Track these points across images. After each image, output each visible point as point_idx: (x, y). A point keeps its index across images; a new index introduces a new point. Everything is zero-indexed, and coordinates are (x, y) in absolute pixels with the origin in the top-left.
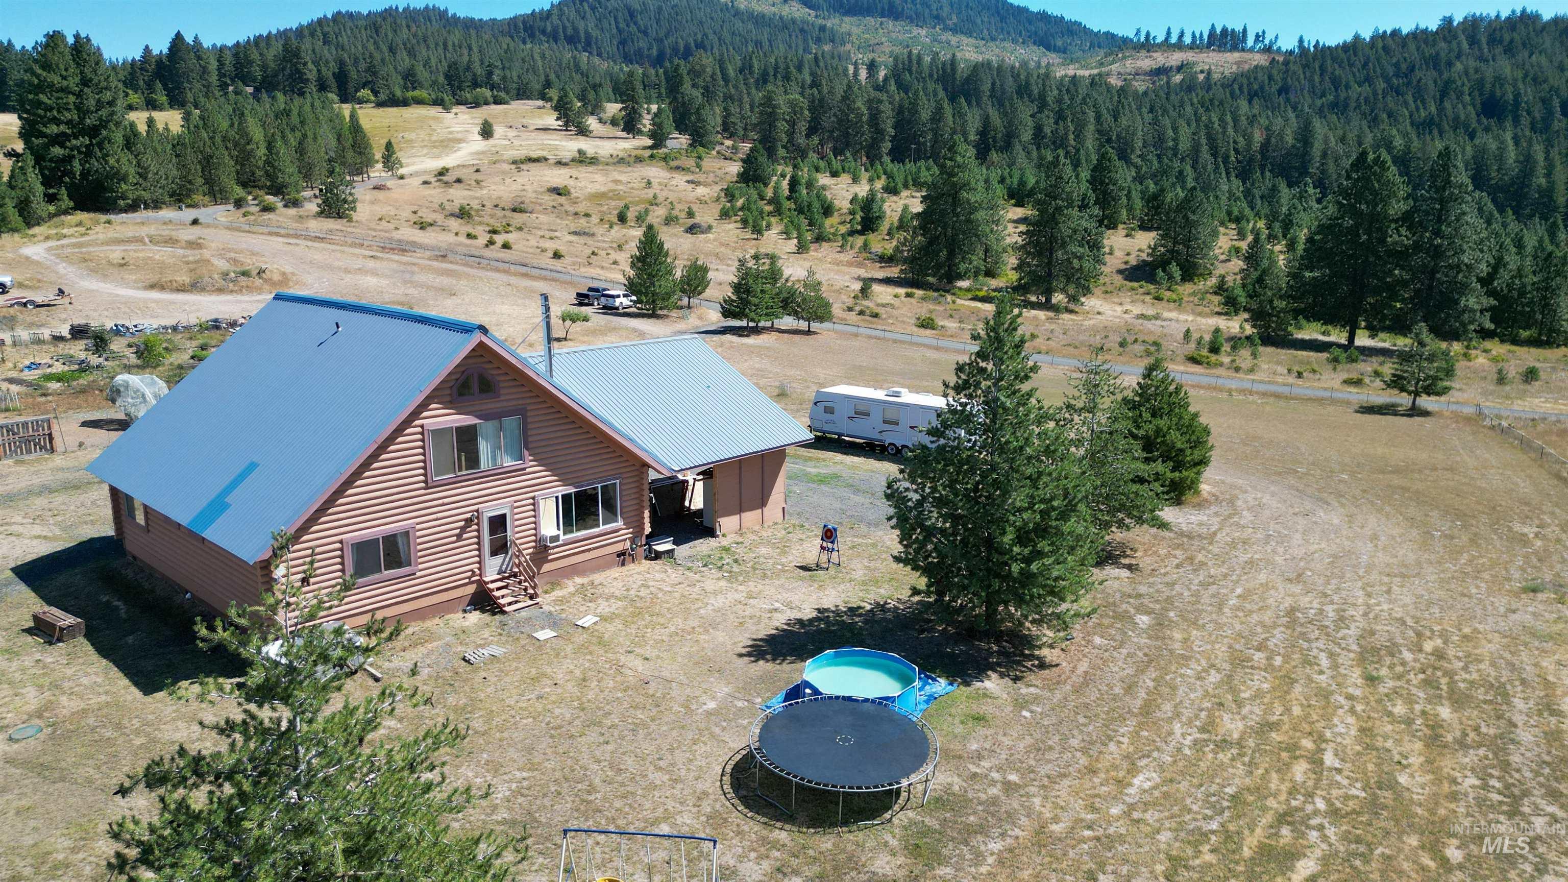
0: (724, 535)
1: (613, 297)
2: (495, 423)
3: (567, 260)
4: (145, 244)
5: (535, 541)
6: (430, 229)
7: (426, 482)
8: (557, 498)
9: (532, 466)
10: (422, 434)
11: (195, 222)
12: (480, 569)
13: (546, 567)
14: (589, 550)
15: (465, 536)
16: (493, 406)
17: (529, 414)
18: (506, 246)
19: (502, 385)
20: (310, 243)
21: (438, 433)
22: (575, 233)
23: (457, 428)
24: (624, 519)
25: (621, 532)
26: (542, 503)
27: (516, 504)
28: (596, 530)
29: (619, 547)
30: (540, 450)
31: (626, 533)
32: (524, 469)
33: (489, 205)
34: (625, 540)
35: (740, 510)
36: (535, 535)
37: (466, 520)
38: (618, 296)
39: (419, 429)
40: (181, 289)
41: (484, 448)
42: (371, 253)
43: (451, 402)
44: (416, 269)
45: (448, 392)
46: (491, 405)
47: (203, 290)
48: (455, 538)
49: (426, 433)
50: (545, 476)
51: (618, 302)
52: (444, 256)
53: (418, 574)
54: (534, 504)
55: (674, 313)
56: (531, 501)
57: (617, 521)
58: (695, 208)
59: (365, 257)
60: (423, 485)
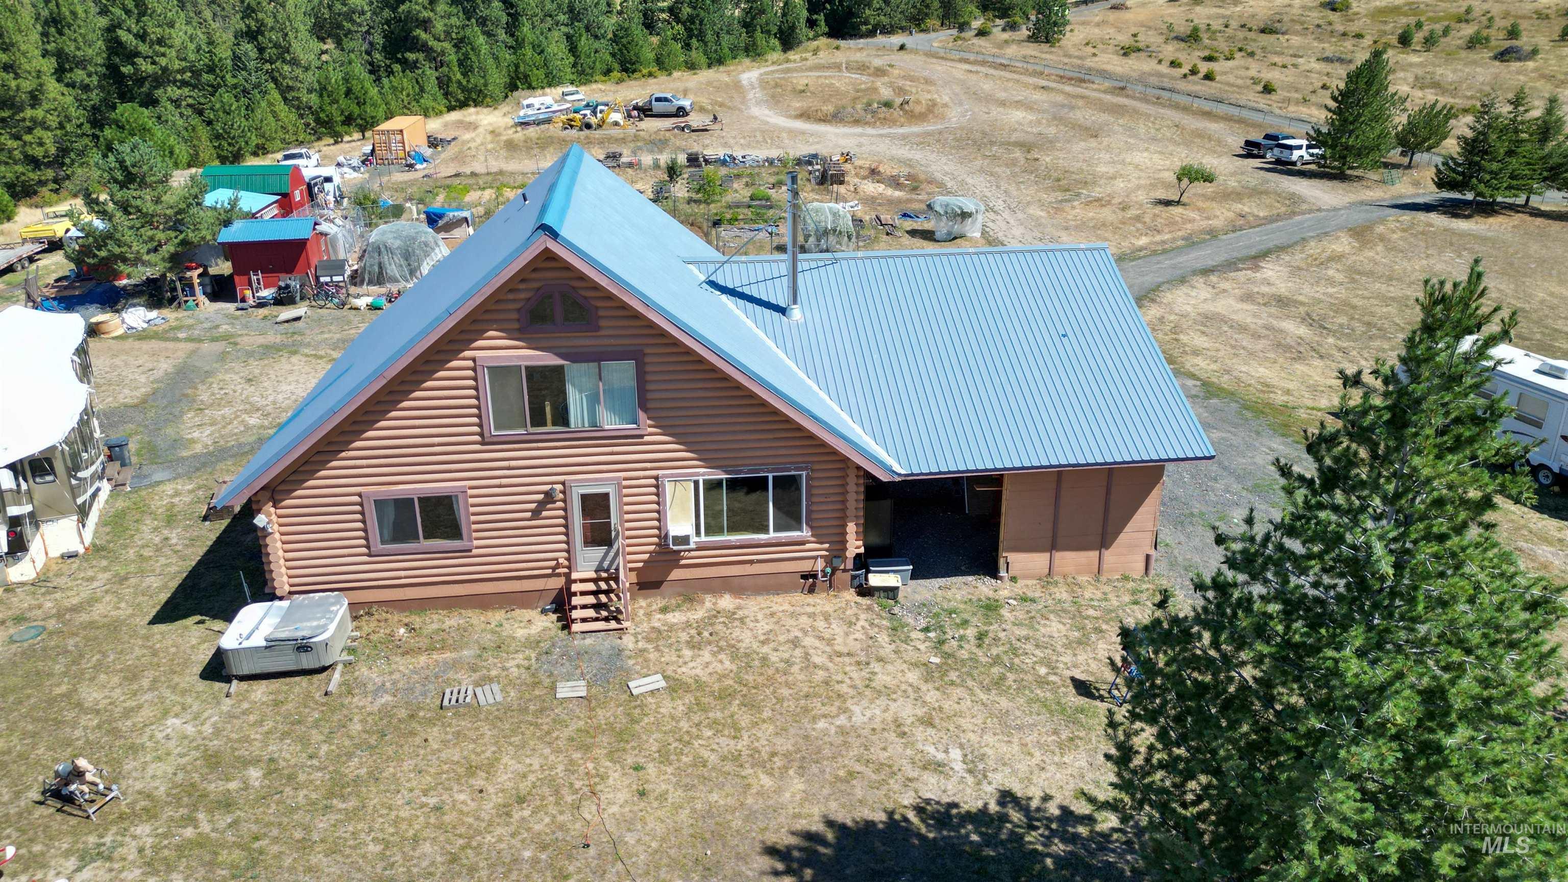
0: (1013, 579)
1: (1290, 148)
2: (593, 366)
3: (1281, 94)
4: (840, 70)
5: (659, 537)
6: (1133, 55)
7: (481, 434)
8: (696, 483)
9: (653, 435)
10: (474, 369)
11: (902, 47)
12: (568, 559)
13: (676, 574)
14: (751, 562)
15: (545, 513)
16: (587, 342)
17: (647, 359)
18: (1209, 77)
19: (601, 313)
20: (992, 71)
21: (499, 373)
22: (1327, 60)
23: (527, 368)
24: (812, 528)
25: (808, 546)
26: (669, 487)
27: (625, 483)
28: (761, 537)
29: (806, 566)
30: (664, 414)
31: (820, 550)
32: (642, 436)
33: (1234, 24)
34: (816, 558)
35: (1053, 545)
36: (659, 528)
37: (547, 494)
38: (1300, 147)
39: (470, 363)
40: (824, 120)
41: (576, 401)
42: (1044, 83)
43: (520, 330)
44: (1080, 103)
45: (515, 316)
46: (583, 341)
47: (841, 121)
48: (529, 514)
49: (479, 369)
50: (674, 450)
51: (1296, 154)
52: (1123, 89)
53: (475, 552)
54: (657, 487)
55: (1373, 175)
56: (653, 481)
57: (800, 529)
58: (1524, 25)
59: (1036, 87)
60: (477, 438)
